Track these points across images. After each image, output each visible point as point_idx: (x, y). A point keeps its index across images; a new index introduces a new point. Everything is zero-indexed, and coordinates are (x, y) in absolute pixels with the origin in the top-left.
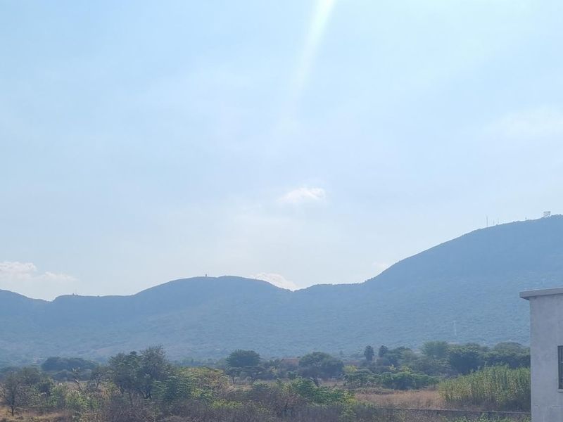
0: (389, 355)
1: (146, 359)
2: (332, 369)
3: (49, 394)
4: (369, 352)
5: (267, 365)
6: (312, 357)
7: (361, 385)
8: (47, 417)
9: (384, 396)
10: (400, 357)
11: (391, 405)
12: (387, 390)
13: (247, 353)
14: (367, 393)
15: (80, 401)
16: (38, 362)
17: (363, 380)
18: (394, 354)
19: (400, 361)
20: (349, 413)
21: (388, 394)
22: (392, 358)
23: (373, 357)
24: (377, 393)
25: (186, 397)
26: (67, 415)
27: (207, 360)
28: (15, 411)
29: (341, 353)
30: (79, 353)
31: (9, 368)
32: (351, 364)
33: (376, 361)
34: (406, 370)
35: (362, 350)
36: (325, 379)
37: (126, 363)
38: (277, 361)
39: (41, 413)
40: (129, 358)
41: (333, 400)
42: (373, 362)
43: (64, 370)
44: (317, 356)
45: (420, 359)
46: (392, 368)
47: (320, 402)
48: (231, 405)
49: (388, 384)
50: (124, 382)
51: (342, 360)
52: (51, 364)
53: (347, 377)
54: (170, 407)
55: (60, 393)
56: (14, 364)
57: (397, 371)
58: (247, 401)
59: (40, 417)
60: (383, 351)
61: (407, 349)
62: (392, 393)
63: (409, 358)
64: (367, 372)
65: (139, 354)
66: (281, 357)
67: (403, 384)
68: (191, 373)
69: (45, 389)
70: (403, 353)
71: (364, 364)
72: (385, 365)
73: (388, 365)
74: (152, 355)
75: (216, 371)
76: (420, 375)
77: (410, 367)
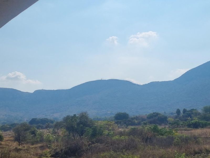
0: (187, 112)
1: (80, 118)
2: (163, 120)
3: (35, 135)
4: (178, 112)
5: (133, 119)
6: (152, 114)
7: (177, 127)
8: (36, 146)
9: (189, 132)
10: (192, 114)
11: (194, 136)
12: (190, 128)
13: (123, 114)
14: (180, 130)
15: (51, 138)
16: (27, 120)
17: (178, 125)
18: (190, 112)
19: (192, 115)
20: (177, 140)
21: (190, 130)
22: (189, 114)
23: (180, 114)
24: (185, 130)
25: (101, 135)
26: (45, 144)
27: (104, 117)
28: (20, 144)
29: (165, 112)
30: (46, 116)
31: (14, 124)
32: (170, 117)
33: (181, 116)
34: (196, 120)
35: (175, 111)
36: (160, 125)
37: (71, 120)
38: (137, 117)
39: (33, 144)
40: (72, 117)
41: (169, 134)
42: (180, 116)
43: (40, 124)
44: (155, 114)
45: (202, 114)
46: (189, 118)
47: (162, 135)
48: (123, 138)
49: (189, 126)
50: (70, 129)
51: (166, 115)
52: (33, 121)
53: (170, 123)
54: (94, 140)
55: (41, 135)
56: (16, 122)
57: (192, 120)
58: (129, 135)
59: (32, 146)
60: (185, 111)
61: (195, 110)
62: (192, 130)
63: (197, 114)
64: (178, 121)
65: (77, 116)
66: (137, 115)
67: (196, 126)
68: (100, 123)
69: (33, 133)
70: (194, 111)
71: (176, 117)
72: (186, 117)
73: (187, 117)
74: (83, 116)
75: (111, 122)
76: (204, 122)
77: (198, 118)
